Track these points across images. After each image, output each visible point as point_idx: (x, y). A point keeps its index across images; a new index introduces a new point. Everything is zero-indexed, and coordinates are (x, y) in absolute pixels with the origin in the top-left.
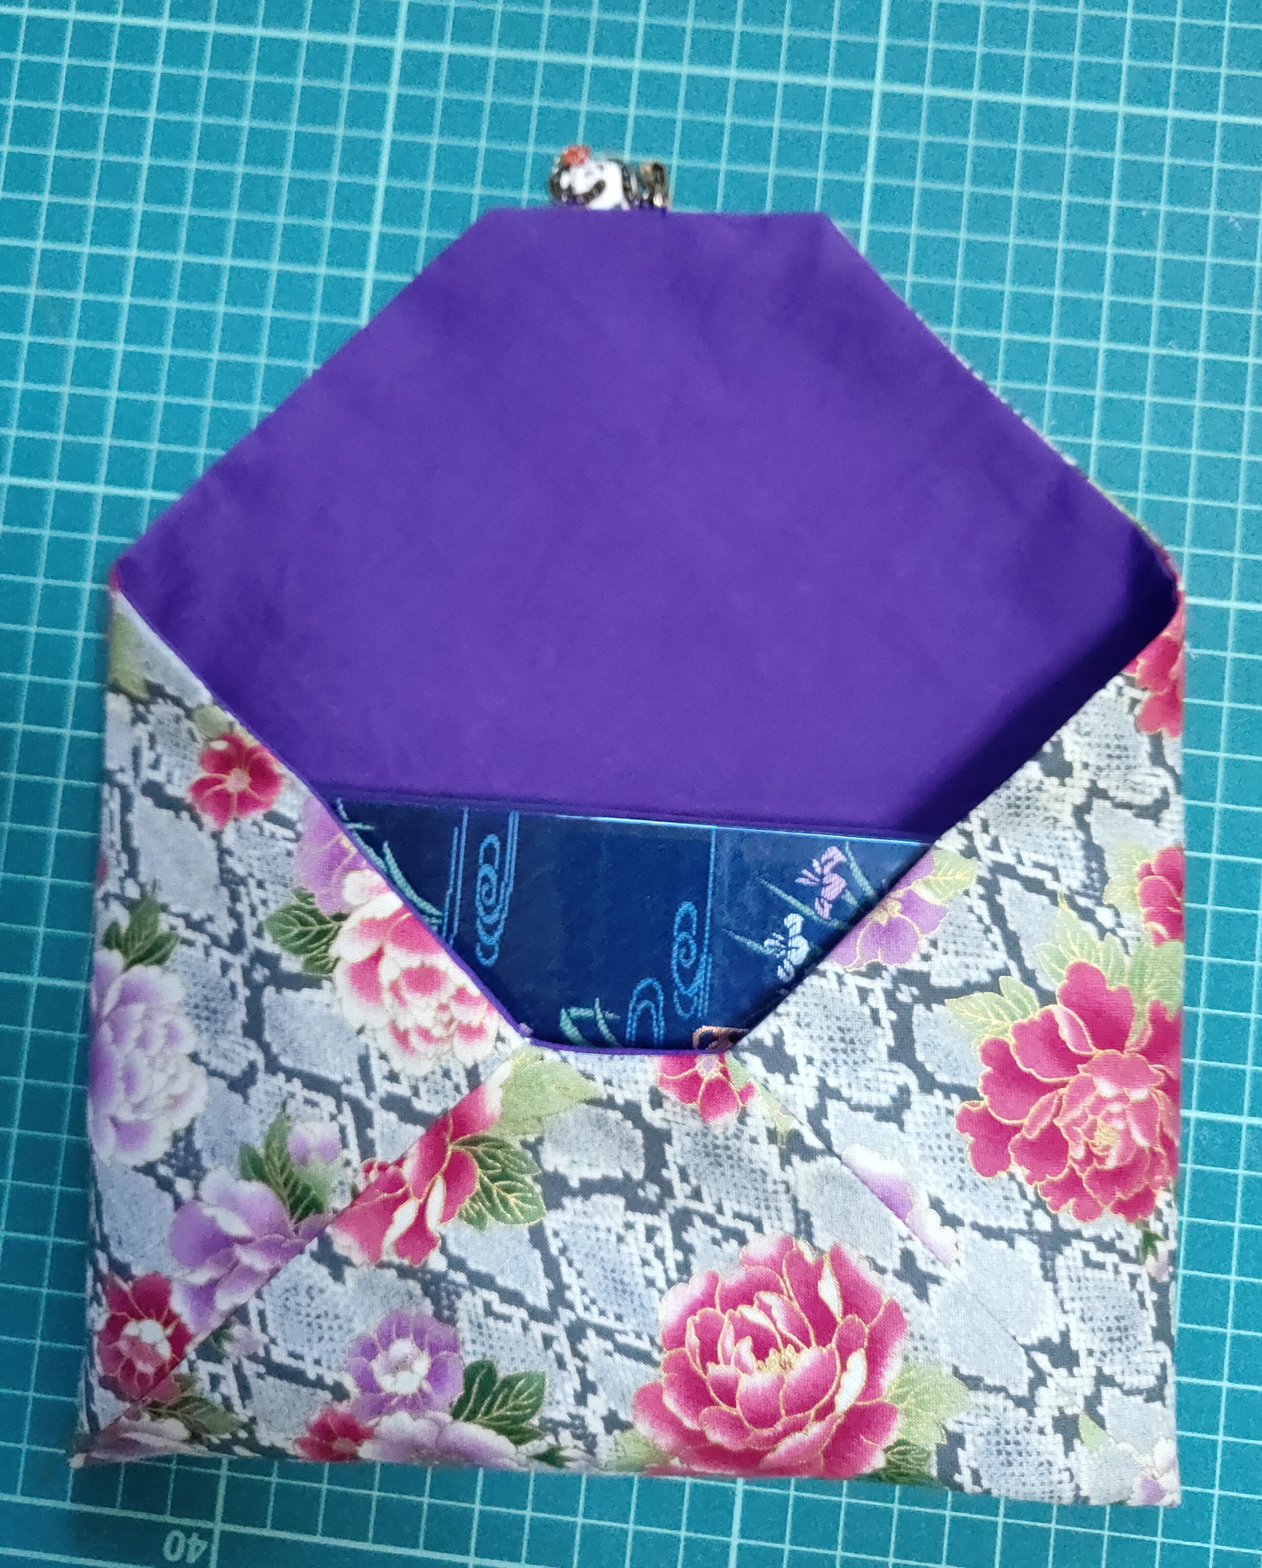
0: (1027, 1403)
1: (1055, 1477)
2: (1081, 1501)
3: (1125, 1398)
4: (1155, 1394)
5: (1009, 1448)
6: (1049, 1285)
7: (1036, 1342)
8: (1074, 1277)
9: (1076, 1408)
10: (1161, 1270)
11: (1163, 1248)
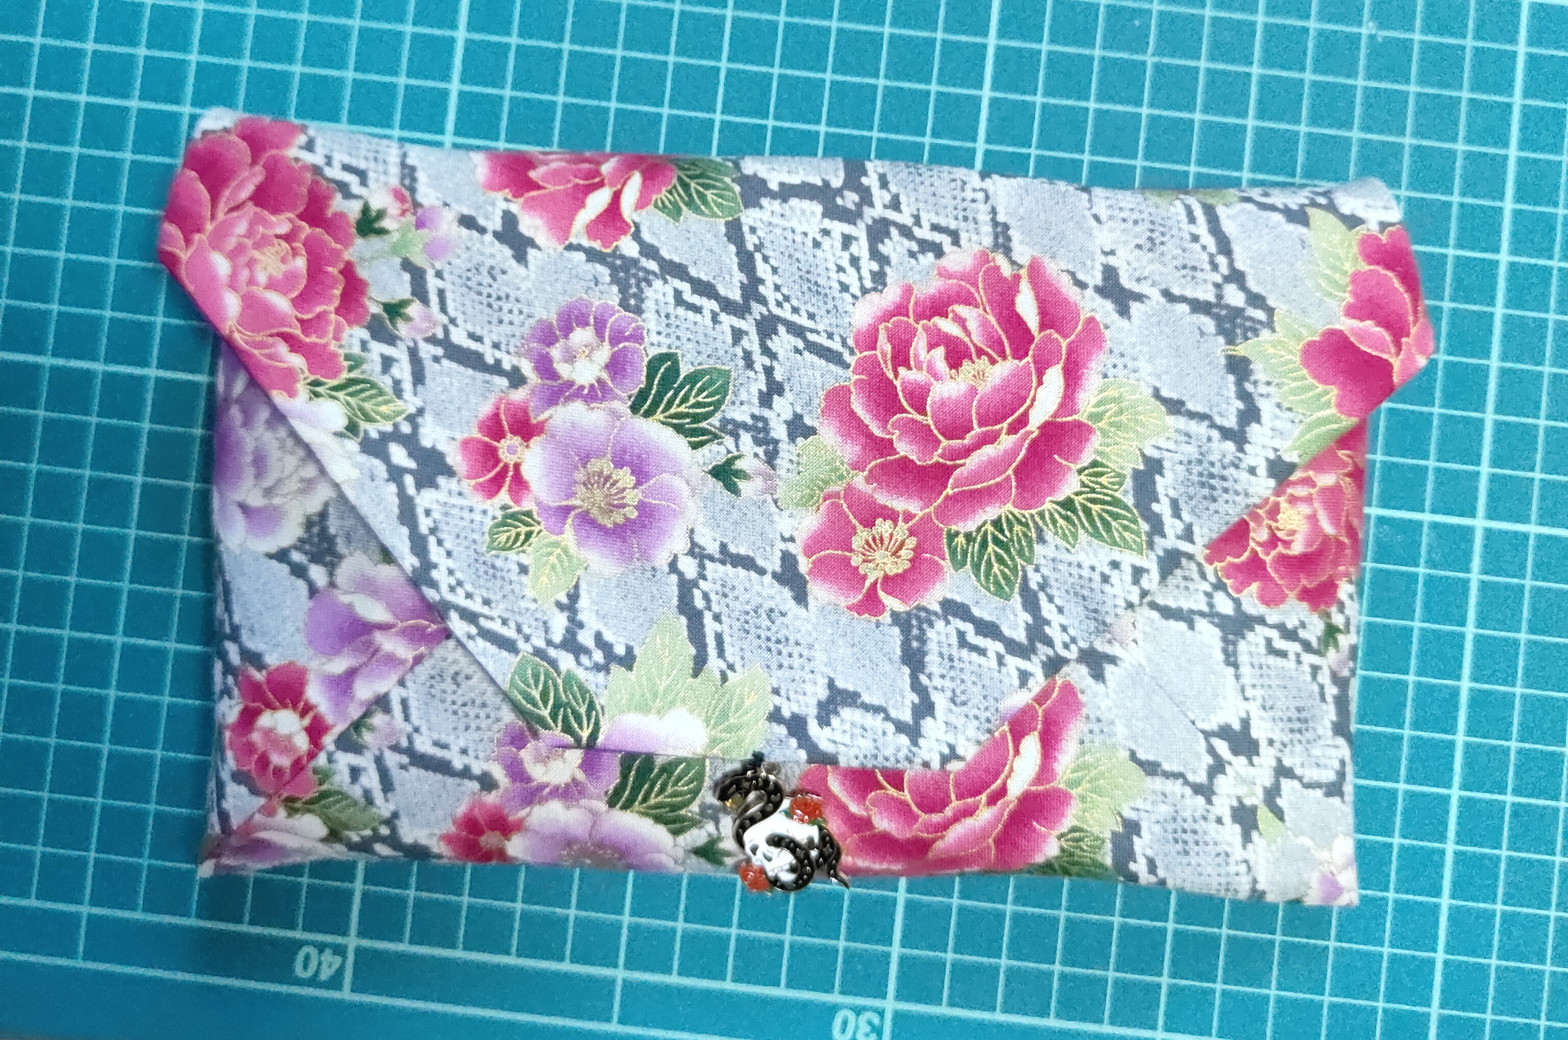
0: (1205, 791)
1: (1233, 869)
2: (1257, 896)
3: (1305, 791)
4: (1334, 789)
5: (1185, 836)
6: (1231, 670)
7: (1215, 728)
8: (1256, 664)
9: (1255, 799)
10: (1342, 663)
11: (1344, 641)
